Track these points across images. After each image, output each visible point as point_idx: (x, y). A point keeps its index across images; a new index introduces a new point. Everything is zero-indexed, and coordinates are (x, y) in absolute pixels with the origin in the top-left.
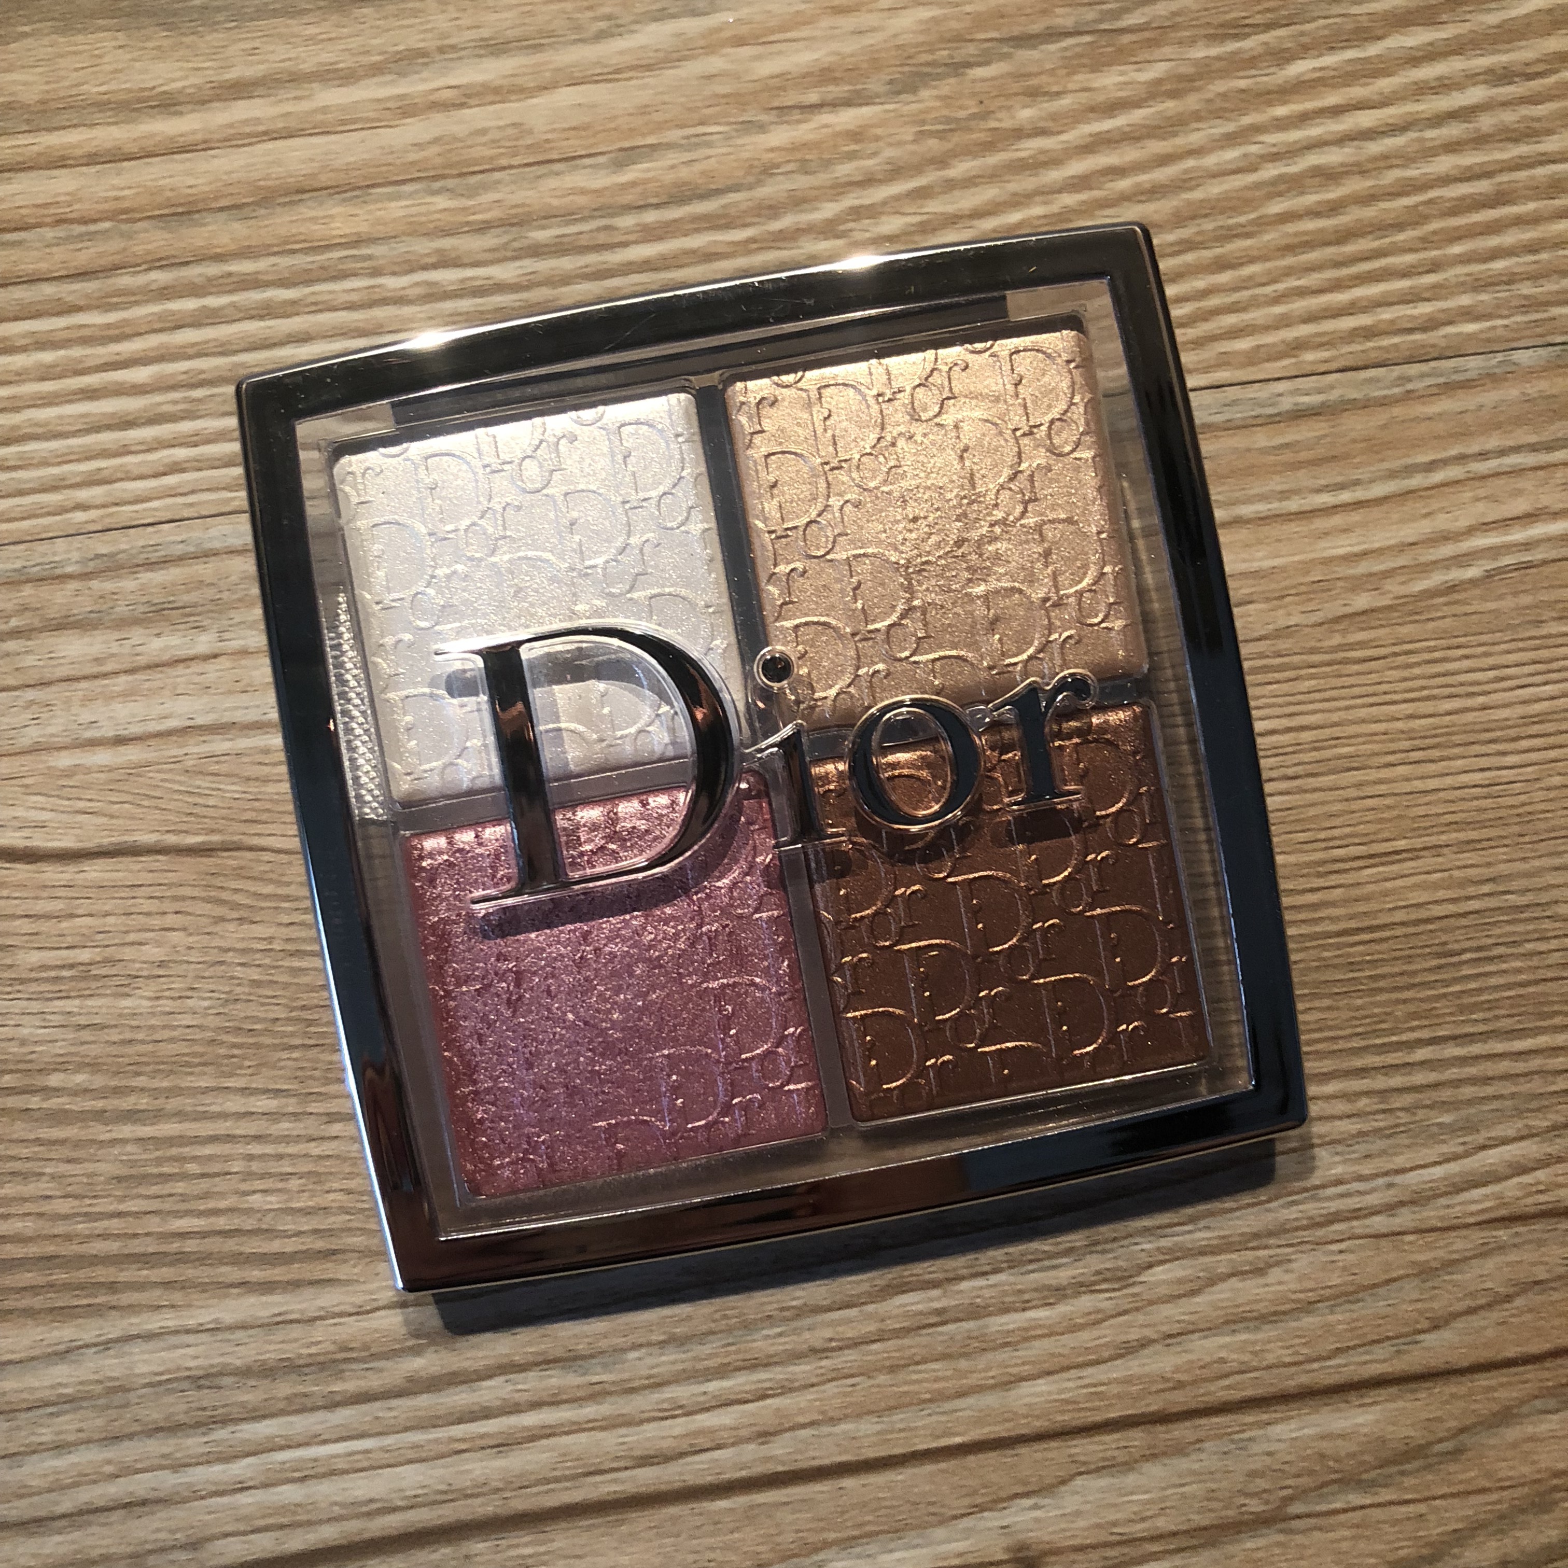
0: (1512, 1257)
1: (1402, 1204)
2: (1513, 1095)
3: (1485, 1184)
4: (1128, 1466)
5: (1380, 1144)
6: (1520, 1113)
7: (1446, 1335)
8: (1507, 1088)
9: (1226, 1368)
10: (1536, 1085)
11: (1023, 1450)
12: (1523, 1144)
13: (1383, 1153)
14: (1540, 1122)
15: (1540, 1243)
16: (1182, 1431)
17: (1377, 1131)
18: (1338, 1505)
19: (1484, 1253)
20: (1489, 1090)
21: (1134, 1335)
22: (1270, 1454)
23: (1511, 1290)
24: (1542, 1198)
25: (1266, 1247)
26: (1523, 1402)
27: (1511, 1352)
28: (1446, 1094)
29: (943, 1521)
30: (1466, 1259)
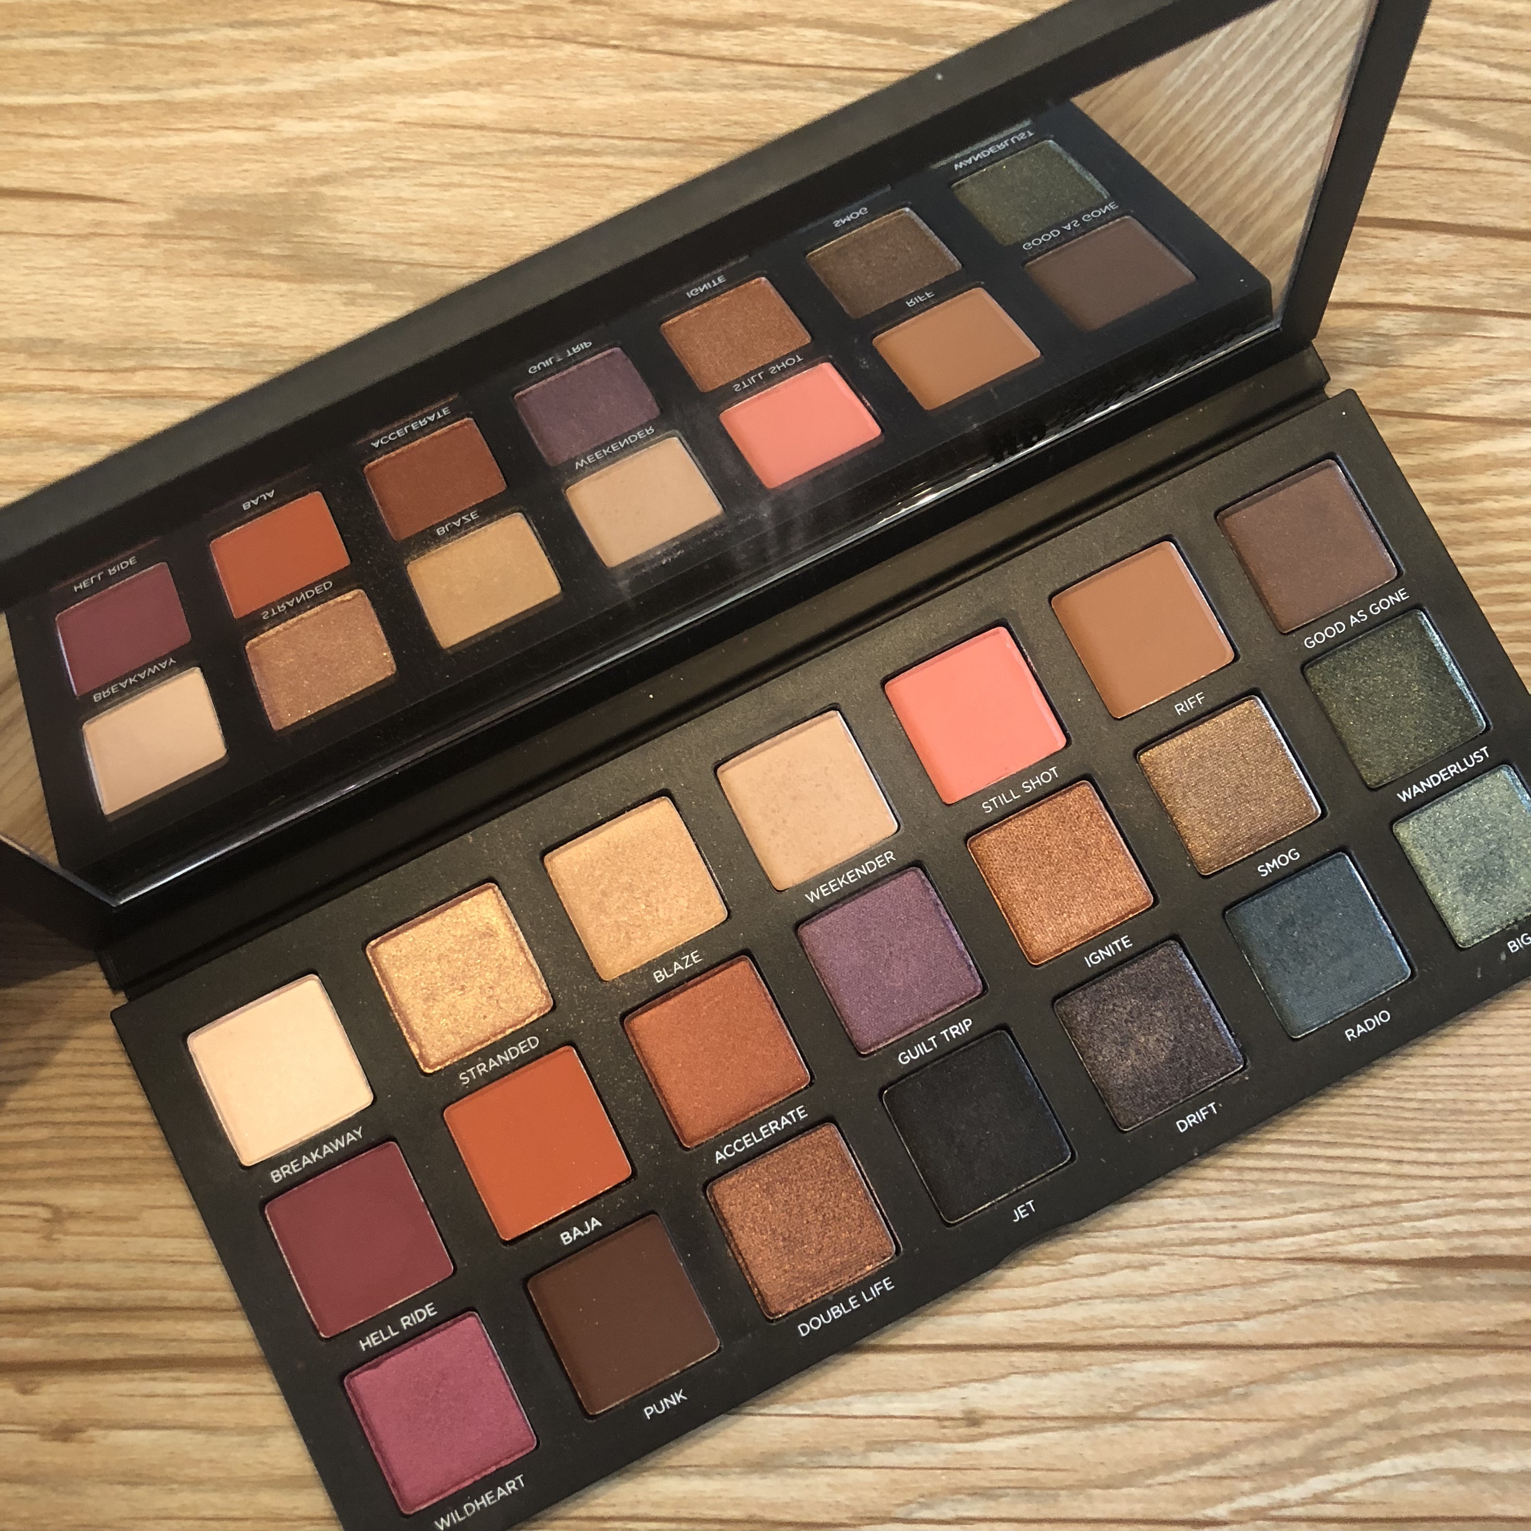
0: (1301, 1283)
1: (1239, 1240)
2: (1321, 1184)
3: (1294, 1235)
4: (1044, 1373)
5: (1234, 1200)
6: (1324, 1195)
7: (1252, 1324)
8: (1318, 1178)
9: (1115, 1323)
10: (1337, 1179)
11: (982, 1355)
12: (1323, 1214)
13: (1233, 1207)
14: (1335, 1202)
15: (1321, 1277)
16: (1080, 1357)
17: (1233, 1193)
18: (1168, 1416)
19: (1285, 1277)
20: (1306, 1178)
21: (1060, 1295)
22: (1132, 1379)
23: (1298, 1303)
24: (1328, 1250)
25: (1150, 1253)
26: (1291, 1372)
27: (1290, 1341)
28: (1279, 1176)
29: (926, 1390)
30: (1274, 1280)
